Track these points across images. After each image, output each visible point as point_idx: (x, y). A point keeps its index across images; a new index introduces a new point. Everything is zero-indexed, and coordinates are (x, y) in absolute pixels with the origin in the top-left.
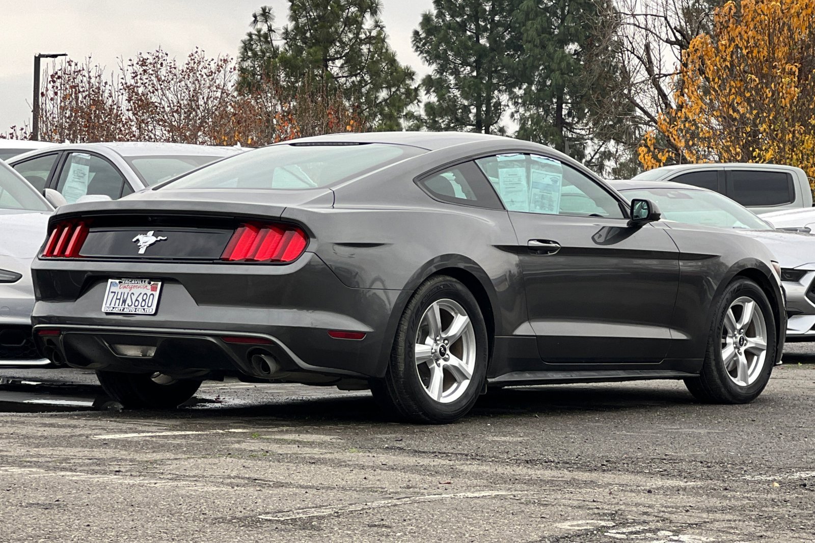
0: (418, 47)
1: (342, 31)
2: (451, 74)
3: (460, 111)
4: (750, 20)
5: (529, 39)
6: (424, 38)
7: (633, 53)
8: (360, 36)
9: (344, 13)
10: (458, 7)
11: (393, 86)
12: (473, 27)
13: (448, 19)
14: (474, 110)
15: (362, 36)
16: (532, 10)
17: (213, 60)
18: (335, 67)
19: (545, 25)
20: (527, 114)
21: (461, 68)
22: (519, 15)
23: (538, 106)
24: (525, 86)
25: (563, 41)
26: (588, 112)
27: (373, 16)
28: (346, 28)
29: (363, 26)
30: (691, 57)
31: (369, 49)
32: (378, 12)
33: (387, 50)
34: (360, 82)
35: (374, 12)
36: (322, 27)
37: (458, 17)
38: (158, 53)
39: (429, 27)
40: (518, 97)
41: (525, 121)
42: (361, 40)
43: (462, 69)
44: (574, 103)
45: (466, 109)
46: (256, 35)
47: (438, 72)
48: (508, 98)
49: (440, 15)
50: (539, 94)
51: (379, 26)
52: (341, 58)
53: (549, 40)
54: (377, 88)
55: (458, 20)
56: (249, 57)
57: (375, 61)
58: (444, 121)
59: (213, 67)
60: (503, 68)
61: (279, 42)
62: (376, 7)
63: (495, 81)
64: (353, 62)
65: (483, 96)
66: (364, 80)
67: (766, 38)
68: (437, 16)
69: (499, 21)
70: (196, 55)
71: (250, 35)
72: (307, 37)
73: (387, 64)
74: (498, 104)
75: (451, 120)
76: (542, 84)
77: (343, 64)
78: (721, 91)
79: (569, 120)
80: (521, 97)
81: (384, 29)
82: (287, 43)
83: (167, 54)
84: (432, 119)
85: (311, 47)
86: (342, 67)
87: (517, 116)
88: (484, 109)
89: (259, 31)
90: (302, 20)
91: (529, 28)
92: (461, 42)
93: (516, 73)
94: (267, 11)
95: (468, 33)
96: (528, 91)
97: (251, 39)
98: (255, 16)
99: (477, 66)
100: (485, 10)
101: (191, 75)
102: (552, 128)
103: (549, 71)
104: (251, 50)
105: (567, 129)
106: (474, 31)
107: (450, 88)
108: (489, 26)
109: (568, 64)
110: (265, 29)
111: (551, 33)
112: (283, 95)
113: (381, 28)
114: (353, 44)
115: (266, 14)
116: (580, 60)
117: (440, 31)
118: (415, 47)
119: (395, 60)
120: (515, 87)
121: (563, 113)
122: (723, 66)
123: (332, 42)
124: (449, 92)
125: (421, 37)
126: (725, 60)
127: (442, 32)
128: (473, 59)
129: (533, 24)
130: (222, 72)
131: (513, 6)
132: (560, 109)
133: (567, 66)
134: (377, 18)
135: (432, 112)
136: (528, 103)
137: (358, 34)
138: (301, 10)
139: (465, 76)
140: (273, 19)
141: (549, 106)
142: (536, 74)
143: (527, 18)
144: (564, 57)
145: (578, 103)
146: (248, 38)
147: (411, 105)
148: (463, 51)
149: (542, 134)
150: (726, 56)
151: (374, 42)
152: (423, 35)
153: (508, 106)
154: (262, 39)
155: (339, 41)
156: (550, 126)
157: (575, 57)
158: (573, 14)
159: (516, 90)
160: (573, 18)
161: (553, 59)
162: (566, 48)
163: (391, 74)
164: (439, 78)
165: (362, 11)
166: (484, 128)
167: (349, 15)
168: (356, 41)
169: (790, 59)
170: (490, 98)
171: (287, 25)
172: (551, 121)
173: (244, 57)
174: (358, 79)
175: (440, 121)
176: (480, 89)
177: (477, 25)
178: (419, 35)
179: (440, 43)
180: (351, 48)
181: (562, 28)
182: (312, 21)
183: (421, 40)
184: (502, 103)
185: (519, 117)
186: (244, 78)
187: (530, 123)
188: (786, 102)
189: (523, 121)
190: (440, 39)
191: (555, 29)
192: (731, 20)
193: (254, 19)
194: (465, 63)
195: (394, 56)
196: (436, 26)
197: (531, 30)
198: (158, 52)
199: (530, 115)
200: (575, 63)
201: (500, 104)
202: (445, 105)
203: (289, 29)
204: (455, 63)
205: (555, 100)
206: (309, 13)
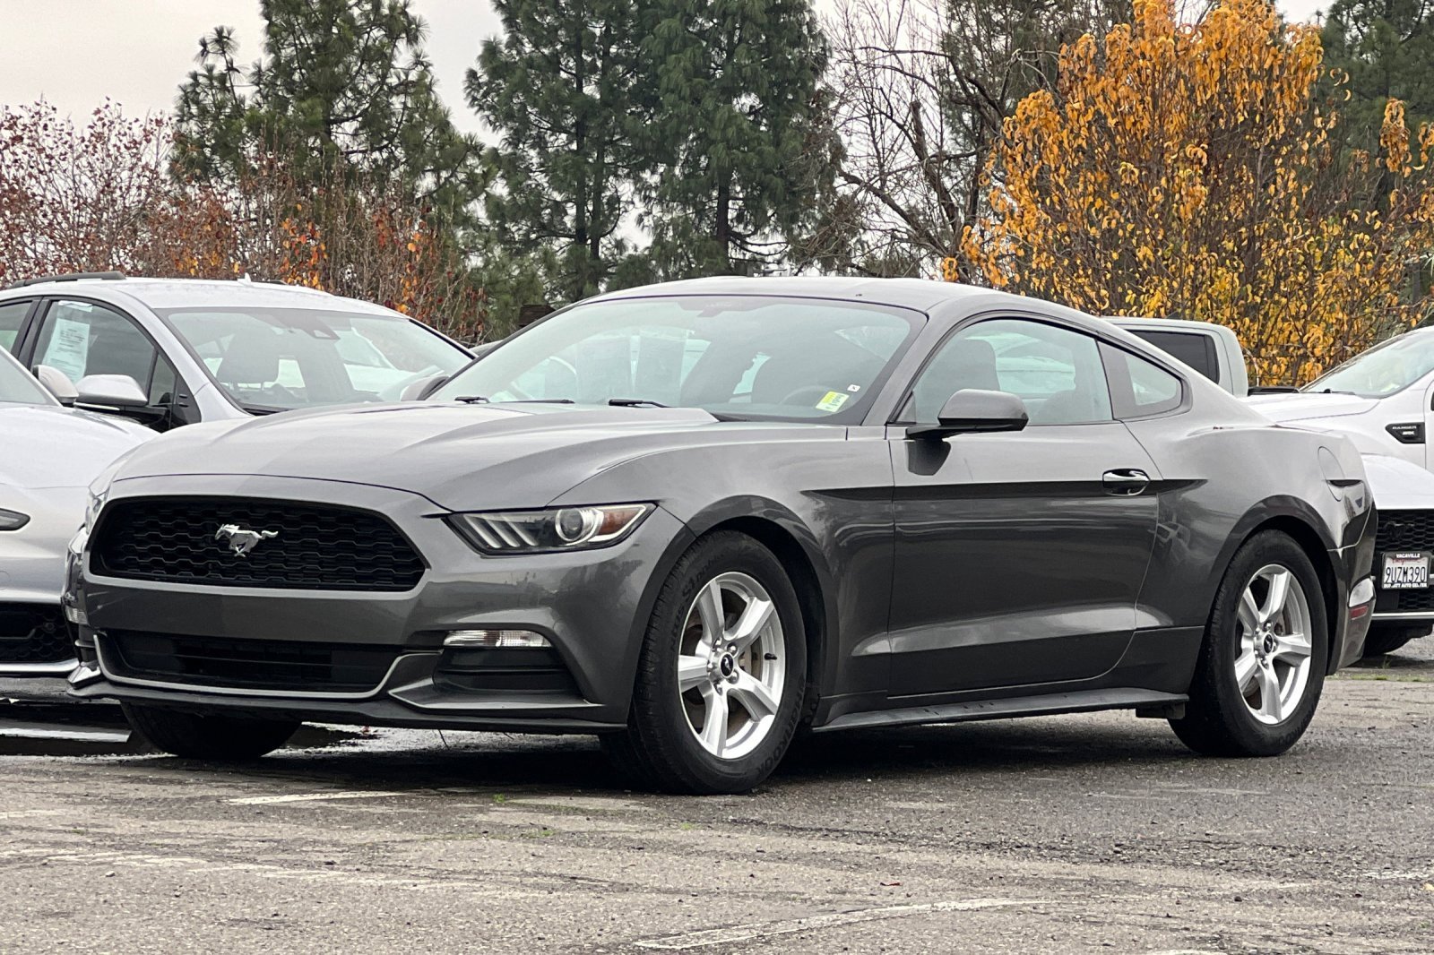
0: (474, 99)
1: (358, 72)
2: (532, 147)
3: (548, 211)
4: (1122, 67)
5: (672, 86)
6: (486, 84)
7: (891, 118)
8: (388, 81)
9: (361, 41)
10: (545, 29)
11: (446, 168)
12: (571, 64)
13: (527, 50)
14: (572, 210)
15: (393, 81)
16: (677, 35)
17: (137, 120)
18: (343, 135)
19: (700, 61)
20: (667, 218)
21: (551, 136)
22: (652, 43)
23: (685, 203)
24: (661, 169)
25: (730, 92)
26: (773, 215)
27: (411, 44)
28: (364, 67)
29: (394, 63)
30: (1018, 131)
31: (405, 103)
32: (420, 38)
33: (436, 105)
34: (387, 160)
35: (413, 39)
36: (323, 64)
37: (545, 47)
38: (38, 108)
39: (494, 64)
40: (650, 188)
41: (662, 230)
42: (391, 88)
43: (552, 138)
44: (749, 199)
45: (559, 209)
46: (204, 76)
47: (510, 143)
48: (633, 189)
49: (514, 43)
50: (688, 183)
51: (422, 64)
52: (354, 118)
53: (706, 87)
54: (416, 171)
55: (546, 51)
56: (192, 116)
57: (414, 126)
58: (519, 229)
59: (138, 133)
60: (625, 135)
61: (246, 90)
62: (417, 30)
63: (609, 159)
64: (374, 125)
65: (588, 186)
66: (395, 157)
67: (1148, 98)
68: (510, 45)
69: (617, 54)
70: (106, 111)
71: (195, 76)
72: (294, 82)
73: (434, 129)
74: (615, 200)
75: (532, 227)
76: (692, 163)
77: (356, 130)
78: (1070, 189)
79: (740, 229)
80: (656, 188)
81: (430, 68)
82: (259, 91)
83: (54, 109)
84: (498, 225)
85: (302, 99)
86: (355, 135)
87: (648, 221)
88: (591, 208)
89: (210, 69)
90: (288, 52)
91: (670, 67)
92: (551, 90)
93: (649, 145)
94: (225, 34)
95: (563, 75)
96: (667, 179)
97: (196, 83)
98: (204, 44)
99: (579, 133)
100: (594, 34)
101: (98, 145)
102: (710, 243)
103: (705, 143)
104: (197, 103)
105: (734, 243)
106: (574, 72)
107: (531, 171)
108: (599, 63)
109: (740, 130)
110: (220, 67)
111: (709, 77)
112: (249, 182)
113: (426, 67)
114: (377, 95)
115: (222, 40)
116: (760, 124)
117: (514, 72)
118: (470, 99)
119: (448, 123)
120: (643, 170)
121: (730, 217)
122: (1075, 146)
123: (339, 90)
124: (530, 178)
125: (481, 80)
126: (1078, 136)
127: (519, 73)
128: (571, 121)
129: (678, 60)
130: (154, 141)
131: (643, 28)
132: (723, 208)
133: (738, 133)
134: (418, 48)
135: (499, 214)
136: (668, 198)
137: (384, 77)
138: (284, 34)
139: (557, 150)
140: (235, 49)
141: (704, 204)
142: (683, 147)
143: (668, 50)
144: (732, 118)
145: (754, 198)
146: (191, 81)
147: (476, 201)
148: (553, 107)
149: (693, 252)
150: (1080, 128)
151: (412, 90)
152: (484, 79)
153: (633, 203)
154: (216, 84)
155: (351, 90)
156: (706, 239)
157: (751, 118)
158: (747, 43)
159: (646, 175)
160: (749, 50)
161: (712, 122)
162: (735, 102)
163: (442, 148)
164: (511, 154)
165: (392, 36)
166: (589, 242)
167: (370, 43)
168: (381, 89)
169: (1188, 134)
170: (600, 189)
171: (260, 60)
172: (708, 231)
173: (184, 115)
174: (385, 155)
175: (514, 229)
176: (584, 174)
177: (580, 61)
178: (477, 79)
179: (514, 92)
180: (373, 103)
181: (729, 68)
182: (303, 53)
183: (480, 86)
184: (623, 199)
185: (651, 222)
186: (183, 152)
187: (671, 233)
188: (1186, 212)
189: (659, 229)
190: (515, 85)
191: (715, 70)
192: (1089, 68)
193: (202, 48)
194: (557, 129)
195: (446, 116)
196: (507, 63)
197: (675, 71)
198: (38, 105)
199: (672, 219)
200: (751, 128)
201: (618, 200)
202: (521, 200)
203: (264, 67)
204: (540, 128)
205: (715, 194)
206: (299, 39)
